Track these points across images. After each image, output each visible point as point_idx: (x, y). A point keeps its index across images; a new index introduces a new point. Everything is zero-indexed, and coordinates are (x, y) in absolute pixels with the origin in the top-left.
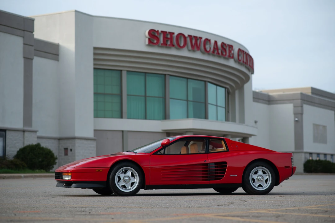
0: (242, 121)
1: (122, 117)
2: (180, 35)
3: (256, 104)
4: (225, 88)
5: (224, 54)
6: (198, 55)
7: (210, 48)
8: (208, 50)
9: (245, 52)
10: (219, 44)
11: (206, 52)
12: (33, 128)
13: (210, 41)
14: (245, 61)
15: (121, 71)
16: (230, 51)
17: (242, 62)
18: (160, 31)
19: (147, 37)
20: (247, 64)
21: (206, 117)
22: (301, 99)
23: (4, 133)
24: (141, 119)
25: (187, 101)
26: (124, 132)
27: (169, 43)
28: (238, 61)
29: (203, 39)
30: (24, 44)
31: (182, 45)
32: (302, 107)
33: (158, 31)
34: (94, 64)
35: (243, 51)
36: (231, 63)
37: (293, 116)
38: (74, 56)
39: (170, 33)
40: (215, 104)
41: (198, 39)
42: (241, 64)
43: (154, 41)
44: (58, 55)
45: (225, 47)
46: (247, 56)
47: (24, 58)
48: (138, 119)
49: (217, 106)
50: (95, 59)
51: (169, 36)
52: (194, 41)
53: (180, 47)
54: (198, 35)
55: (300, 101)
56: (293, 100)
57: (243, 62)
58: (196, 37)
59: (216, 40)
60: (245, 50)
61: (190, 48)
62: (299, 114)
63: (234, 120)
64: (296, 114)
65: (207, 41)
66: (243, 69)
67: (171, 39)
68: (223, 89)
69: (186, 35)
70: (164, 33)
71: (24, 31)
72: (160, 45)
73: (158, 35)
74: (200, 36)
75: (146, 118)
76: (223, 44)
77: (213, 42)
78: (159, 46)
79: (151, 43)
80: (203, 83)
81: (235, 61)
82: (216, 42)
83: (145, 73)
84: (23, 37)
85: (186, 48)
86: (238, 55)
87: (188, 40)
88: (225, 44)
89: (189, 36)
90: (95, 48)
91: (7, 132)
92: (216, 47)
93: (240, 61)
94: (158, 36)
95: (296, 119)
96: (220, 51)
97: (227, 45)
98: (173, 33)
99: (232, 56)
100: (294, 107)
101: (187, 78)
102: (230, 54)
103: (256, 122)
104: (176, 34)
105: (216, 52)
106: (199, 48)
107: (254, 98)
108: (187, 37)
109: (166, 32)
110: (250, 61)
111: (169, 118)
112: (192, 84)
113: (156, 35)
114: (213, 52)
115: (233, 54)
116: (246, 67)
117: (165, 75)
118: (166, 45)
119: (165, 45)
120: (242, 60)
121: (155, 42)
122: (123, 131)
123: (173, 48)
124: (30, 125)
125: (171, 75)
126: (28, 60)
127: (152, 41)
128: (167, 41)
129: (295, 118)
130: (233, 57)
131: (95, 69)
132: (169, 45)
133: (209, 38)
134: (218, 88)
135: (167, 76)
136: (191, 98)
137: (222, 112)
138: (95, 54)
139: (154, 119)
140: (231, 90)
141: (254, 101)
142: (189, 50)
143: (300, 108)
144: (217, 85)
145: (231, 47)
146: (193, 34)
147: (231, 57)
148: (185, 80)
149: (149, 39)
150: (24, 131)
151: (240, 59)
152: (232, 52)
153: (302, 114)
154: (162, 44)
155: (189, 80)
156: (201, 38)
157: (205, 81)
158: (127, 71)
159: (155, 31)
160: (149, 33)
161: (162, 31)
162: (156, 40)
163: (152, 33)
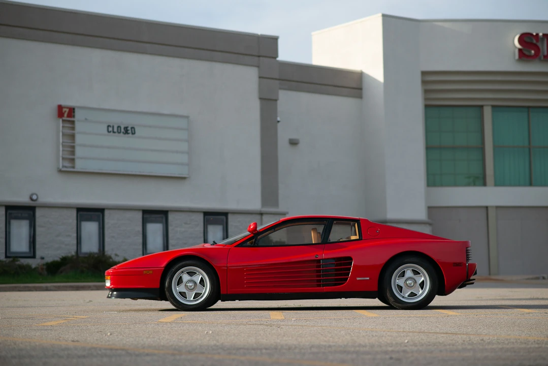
1: (485, 184)
12: (281, 209)
15: (482, 107)
18: (541, 34)
19: (516, 47)
23: (224, 217)
24: (525, 185)
26: (489, 209)
30: (260, 77)
33: (537, 35)
34: (426, 99)
38: (381, 89)
43: (530, 52)
44: (361, 89)
47: (260, 99)
48: (519, 185)
50: (426, 91)
71: (259, 56)
72: (542, 58)
73: (537, 41)
75: (531, 184)
78: (540, 60)
79: (523, 55)
83: (529, 107)
84: (258, 67)
90: (424, 73)
91: (230, 217)
94: (539, 44)
113: (534, 41)
121: (533, 52)
122: (487, 207)
124: (276, 203)
126: (268, 103)
127: (527, 53)
131: (427, 107)
138: (424, 82)
149: (520, 50)
150: (261, 214)
154: (545, 57)
158: (493, 106)
159: (531, 34)
160: (521, 40)
161: (544, 35)
162: (533, 49)
163: (525, 39)
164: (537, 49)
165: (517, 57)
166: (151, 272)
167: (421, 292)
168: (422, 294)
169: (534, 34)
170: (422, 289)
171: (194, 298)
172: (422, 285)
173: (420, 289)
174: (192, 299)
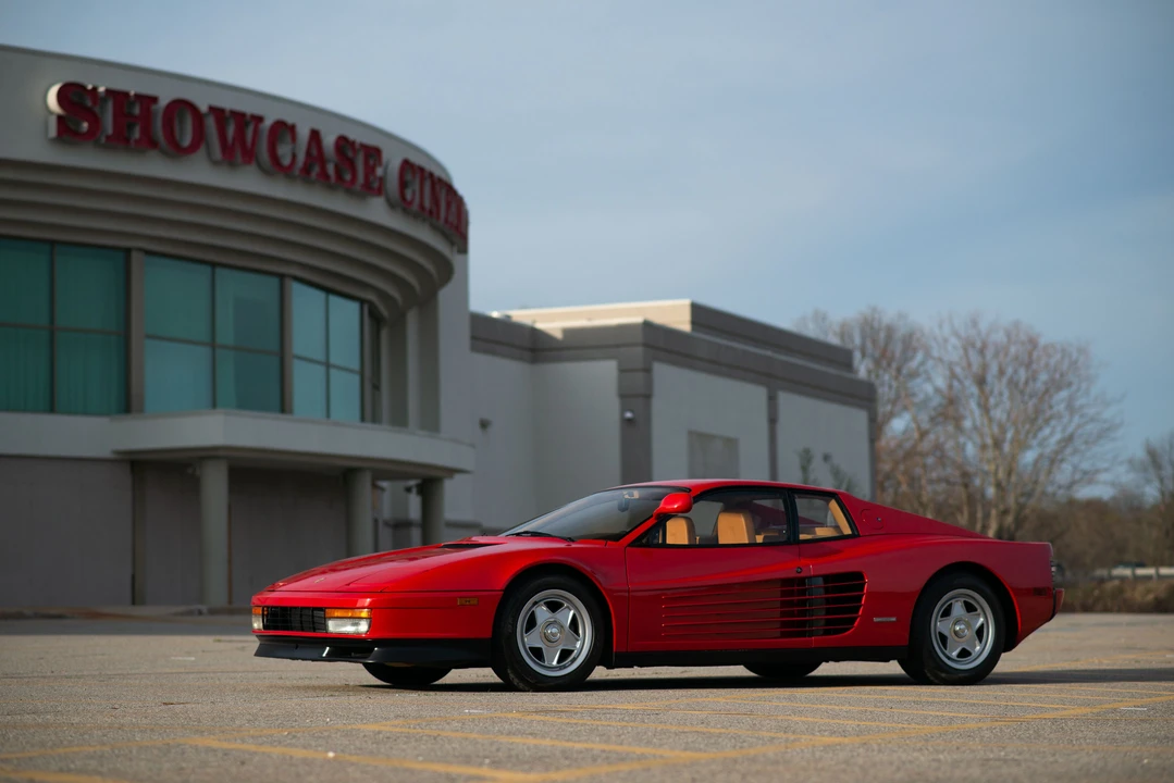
0: (431, 423)
2: (180, 106)
3: (483, 360)
4: (362, 302)
5: (348, 177)
6: (248, 180)
7: (294, 156)
8: (286, 161)
9: (426, 175)
10: (329, 141)
11: (277, 168)
13: (292, 129)
14: (427, 204)
16: (370, 170)
17: (415, 207)
18: (102, 89)
19: (51, 113)
20: (438, 218)
21: (284, 407)
22: (646, 345)
25: (213, 345)
27: (137, 134)
28: (401, 205)
29: (268, 123)
31: (187, 141)
32: (648, 370)
33: (95, 89)
35: (422, 170)
36: (376, 211)
37: (614, 403)
39: (138, 96)
40: (320, 357)
41: (246, 124)
42: (415, 216)
43: (79, 124)
45: (350, 154)
46: (438, 187)
49: (328, 365)
51: (137, 110)
52: (231, 131)
53: (177, 151)
54: (248, 107)
55: (640, 350)
56: (618, 346)
57: (422, 207)
58: (240, 118)
59: (316, 127)
60: (428, 167)
61: (217, 153)
62: (636, 398)
63: (399, 420)
64: (625, 396)
65: (283, 129)
66: (424, 234)
67: (146, 118)
68: (354, 307)
69: (204, 108)
70: (118, 97)
72: (103, 140)
73: (95, 103)
74: (257, 111)
75: (52, 409)
76: (343, 143)
77: (303, 133)
78: (97, 144)
79: (67, 130)
80: (275, 281)
81: (392, 205)
82: (315, 136)
83: (53, 243)
85: (201, 152)
86: (403, 185)
87: (211, 123)
88: (352, 144)
89: (213, 109)
92: (314, 152)
93: (411, 203)
94: (97, 110)
95: (629, 415)
96: (331, 169)
97: (357, 146)
98: (154, 100)
99: (376, 185)
100: (622, 371)
101: (214, 265)
102: (371, 178)
103: (484, 425)
104: (163, 102)
105: (316, 169)
106: (250, 155)
107: (474, 338)
108: (206, 115)
109: (126, 94)
110: (448, 205)
111: (141, 410)
112: (233, 286)
113: (89, 103)
114: (307, 170)
115: (382, 180)
116: (435, 228)
117: (128, 251)
118: (127, 141)
119: (120, 140)
120: (417, 201)
121: (85, 125)
123: (153, 153)
125: (148, 253)
127: (73, 126)
128: (131, 127)
129: (623, 410)
130: (379, 191)
132: (137, 142)
133: (290, 120)
134: (335, 300)
135: (135, 256)
136: (226, 335)
137: (347, 388)
139: (86, 413)
140: (384, 311)
141: (474, 349)
142: (215, 163)
143: (640, 376)
144: (329, 291)
145: (373, 153)
146: (228, 103)
147: (373, 187)
148: (207, 269)
149: (60, 118)
151: (409, 196)
152: (379, 171)
153: (647, 397)
154: (108, 138)
155: (219, 272)
156: (259, 119)
157: (282, 277)
159: (82, 87)
160: (61, 96)
161: (109, 92)
162: (87, 120)
163: (72, 95)
164: (96, 122)
165: (53, 132)
166: (474, 601)
167: (978, 648)
168: (981, 651)
169: (90, 87)
170: (981, 641)
171: (559, 662)
172: (980, 633)
173: (977, 642)
174: (555, 663)
